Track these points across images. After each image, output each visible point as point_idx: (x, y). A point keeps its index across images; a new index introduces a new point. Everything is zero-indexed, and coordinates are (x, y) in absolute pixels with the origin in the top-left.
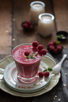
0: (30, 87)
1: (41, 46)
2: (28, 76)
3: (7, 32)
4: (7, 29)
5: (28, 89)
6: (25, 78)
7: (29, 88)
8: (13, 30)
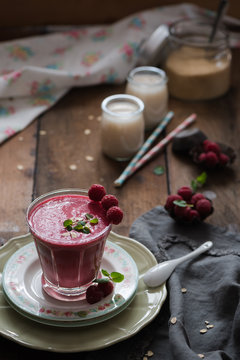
0: (71, 313)
1: (112, 199)
2: (68, 282)
3: (20, 167)
4: (20, 160)
5: (65, 316)
6: (61, 286)
7: (67, 314)
8: (36, 164)
